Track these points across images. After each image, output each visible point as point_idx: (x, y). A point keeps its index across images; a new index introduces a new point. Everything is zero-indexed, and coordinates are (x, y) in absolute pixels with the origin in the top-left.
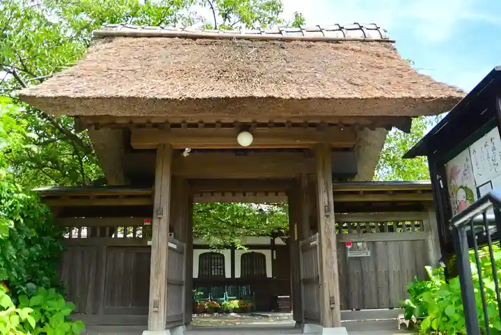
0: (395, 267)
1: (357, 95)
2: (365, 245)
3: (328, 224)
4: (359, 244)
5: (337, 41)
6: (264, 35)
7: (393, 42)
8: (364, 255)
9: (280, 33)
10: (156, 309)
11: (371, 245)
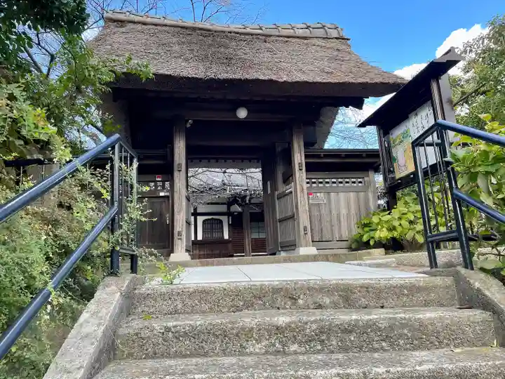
0: (344, 211)
1: (330, 80)
2: (322, 195)
3: (300, 176)
4: (318, 194)
5: (305, 38)
6: (248, 30)
7: (348, 39)
8: (322, 202)
9: (261, 29)
10: (179, 237)
11: (326, 195)
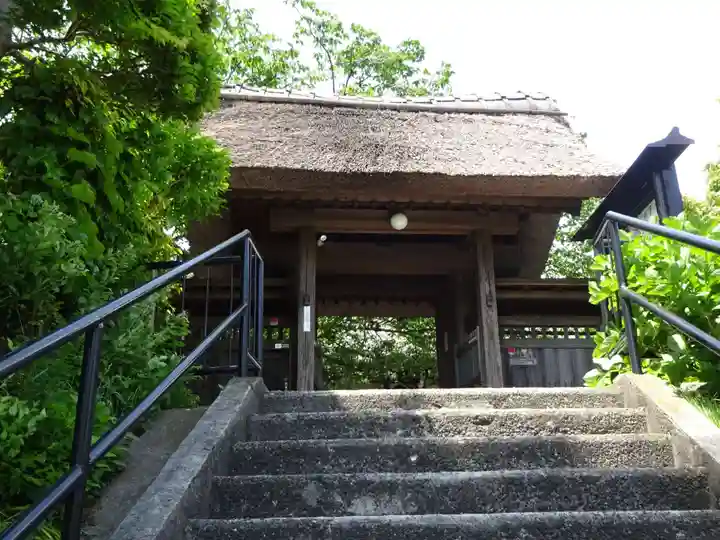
2: (531, 353)
3: (490, 316)
4: (524, 351)
5: (498, 113)
7: (566, 114)
8: (530, 363)
9: (431, 103)
11: (537, 352)
